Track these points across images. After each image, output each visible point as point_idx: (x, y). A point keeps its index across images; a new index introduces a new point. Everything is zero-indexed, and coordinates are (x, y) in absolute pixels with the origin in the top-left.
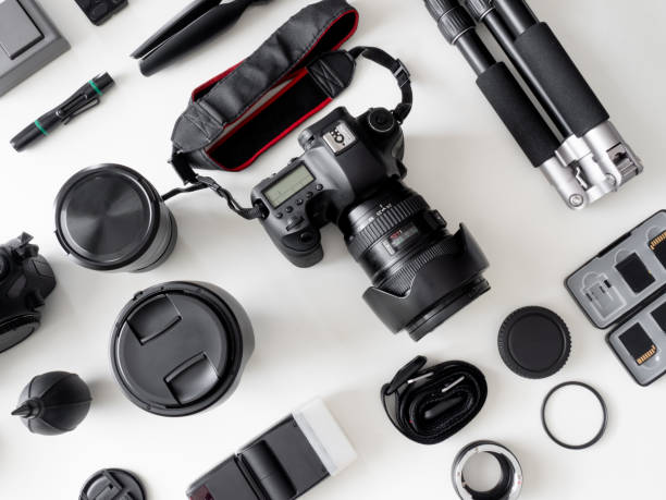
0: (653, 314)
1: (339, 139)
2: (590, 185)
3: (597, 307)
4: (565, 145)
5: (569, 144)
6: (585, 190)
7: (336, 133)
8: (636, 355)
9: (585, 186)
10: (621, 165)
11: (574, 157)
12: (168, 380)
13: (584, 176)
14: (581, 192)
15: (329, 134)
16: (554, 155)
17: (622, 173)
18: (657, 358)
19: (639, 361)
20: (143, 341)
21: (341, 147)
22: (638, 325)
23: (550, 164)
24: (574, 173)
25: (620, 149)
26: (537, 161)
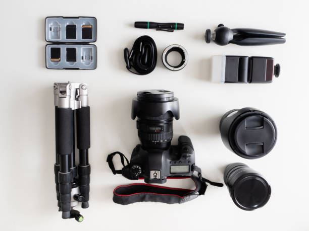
0: (75, 38)
1: (155, 174)
2: (77, 89)
3: (92, 53)
4: (76, 108)
5: (75, 107)
6: (79, 89)
7: (155, 177)
8: (90, 29)
9: (78, 90)
10: (64, 90)
11: (76, 102)
12: (262, 127)
13: (76, 93)
14: (81, 89)
15: (158, 178)
16: (82, 107)
17: (66, 87)
18: (84, 24)
19: (91, 27)
20: (262, 144)
21: (157, 172)
22: (83, 38)
23: (85, 105)
24: (79, 97)
25: (60, 95)
26: (88, 108)
